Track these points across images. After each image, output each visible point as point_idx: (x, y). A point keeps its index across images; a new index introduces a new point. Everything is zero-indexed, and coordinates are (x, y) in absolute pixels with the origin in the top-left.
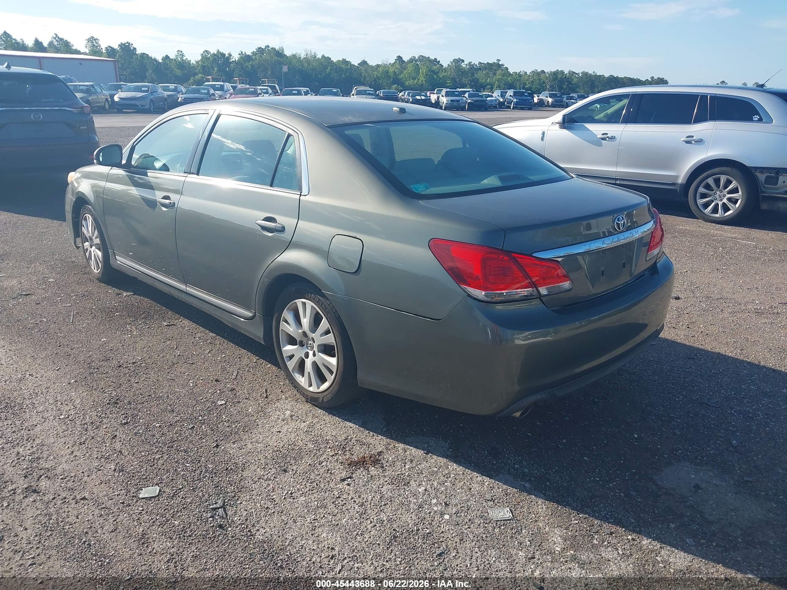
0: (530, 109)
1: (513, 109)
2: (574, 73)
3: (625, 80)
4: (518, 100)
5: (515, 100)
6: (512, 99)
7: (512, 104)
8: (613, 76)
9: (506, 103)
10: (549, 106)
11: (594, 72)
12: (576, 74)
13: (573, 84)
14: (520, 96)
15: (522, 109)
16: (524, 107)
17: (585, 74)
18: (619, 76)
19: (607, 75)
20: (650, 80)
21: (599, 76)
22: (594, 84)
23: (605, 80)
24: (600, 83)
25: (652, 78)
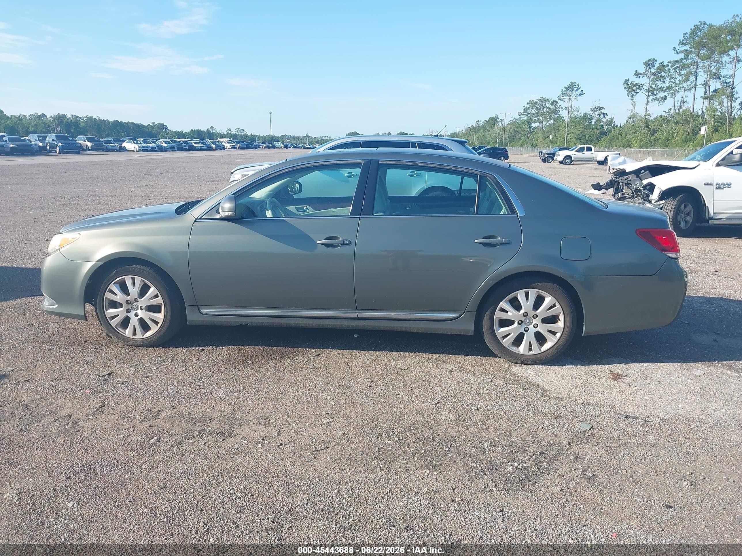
0: (78, 153)
1: (59, 153)
2: (77, 117)
3: (129, 124)
4: (63, 145)
5: (60, 144)
6: (56, 143)
7: (58, 148)
8: (117, 120)
9: (48, 148)
10: (89, 150)
11: (98, 117)
12: (80, 118)
13: (81, 128)
14: (65, 140)
15: (67, 153)
16: (69, 152)
17: (90, 119)
18: (123, 122)
19: (111, 120)
20: (151, 125)
21: (103, 120)
22: (100, 128)
23: (110, 124)
24: (106, 127)
25: (153, 123)
